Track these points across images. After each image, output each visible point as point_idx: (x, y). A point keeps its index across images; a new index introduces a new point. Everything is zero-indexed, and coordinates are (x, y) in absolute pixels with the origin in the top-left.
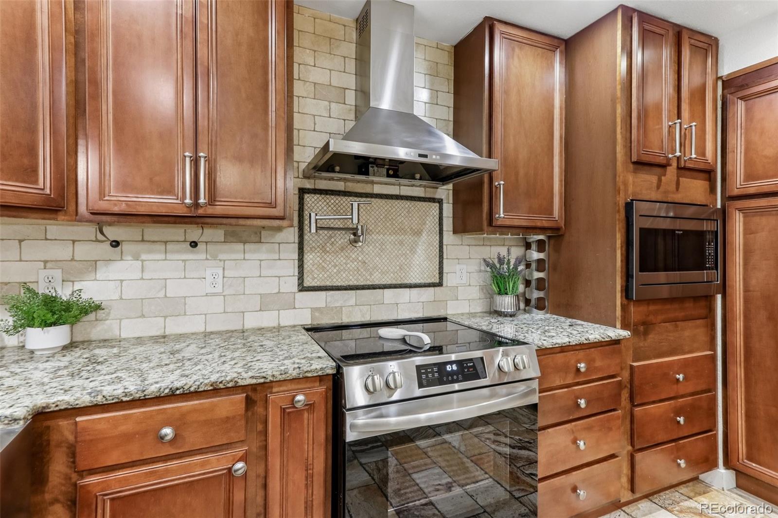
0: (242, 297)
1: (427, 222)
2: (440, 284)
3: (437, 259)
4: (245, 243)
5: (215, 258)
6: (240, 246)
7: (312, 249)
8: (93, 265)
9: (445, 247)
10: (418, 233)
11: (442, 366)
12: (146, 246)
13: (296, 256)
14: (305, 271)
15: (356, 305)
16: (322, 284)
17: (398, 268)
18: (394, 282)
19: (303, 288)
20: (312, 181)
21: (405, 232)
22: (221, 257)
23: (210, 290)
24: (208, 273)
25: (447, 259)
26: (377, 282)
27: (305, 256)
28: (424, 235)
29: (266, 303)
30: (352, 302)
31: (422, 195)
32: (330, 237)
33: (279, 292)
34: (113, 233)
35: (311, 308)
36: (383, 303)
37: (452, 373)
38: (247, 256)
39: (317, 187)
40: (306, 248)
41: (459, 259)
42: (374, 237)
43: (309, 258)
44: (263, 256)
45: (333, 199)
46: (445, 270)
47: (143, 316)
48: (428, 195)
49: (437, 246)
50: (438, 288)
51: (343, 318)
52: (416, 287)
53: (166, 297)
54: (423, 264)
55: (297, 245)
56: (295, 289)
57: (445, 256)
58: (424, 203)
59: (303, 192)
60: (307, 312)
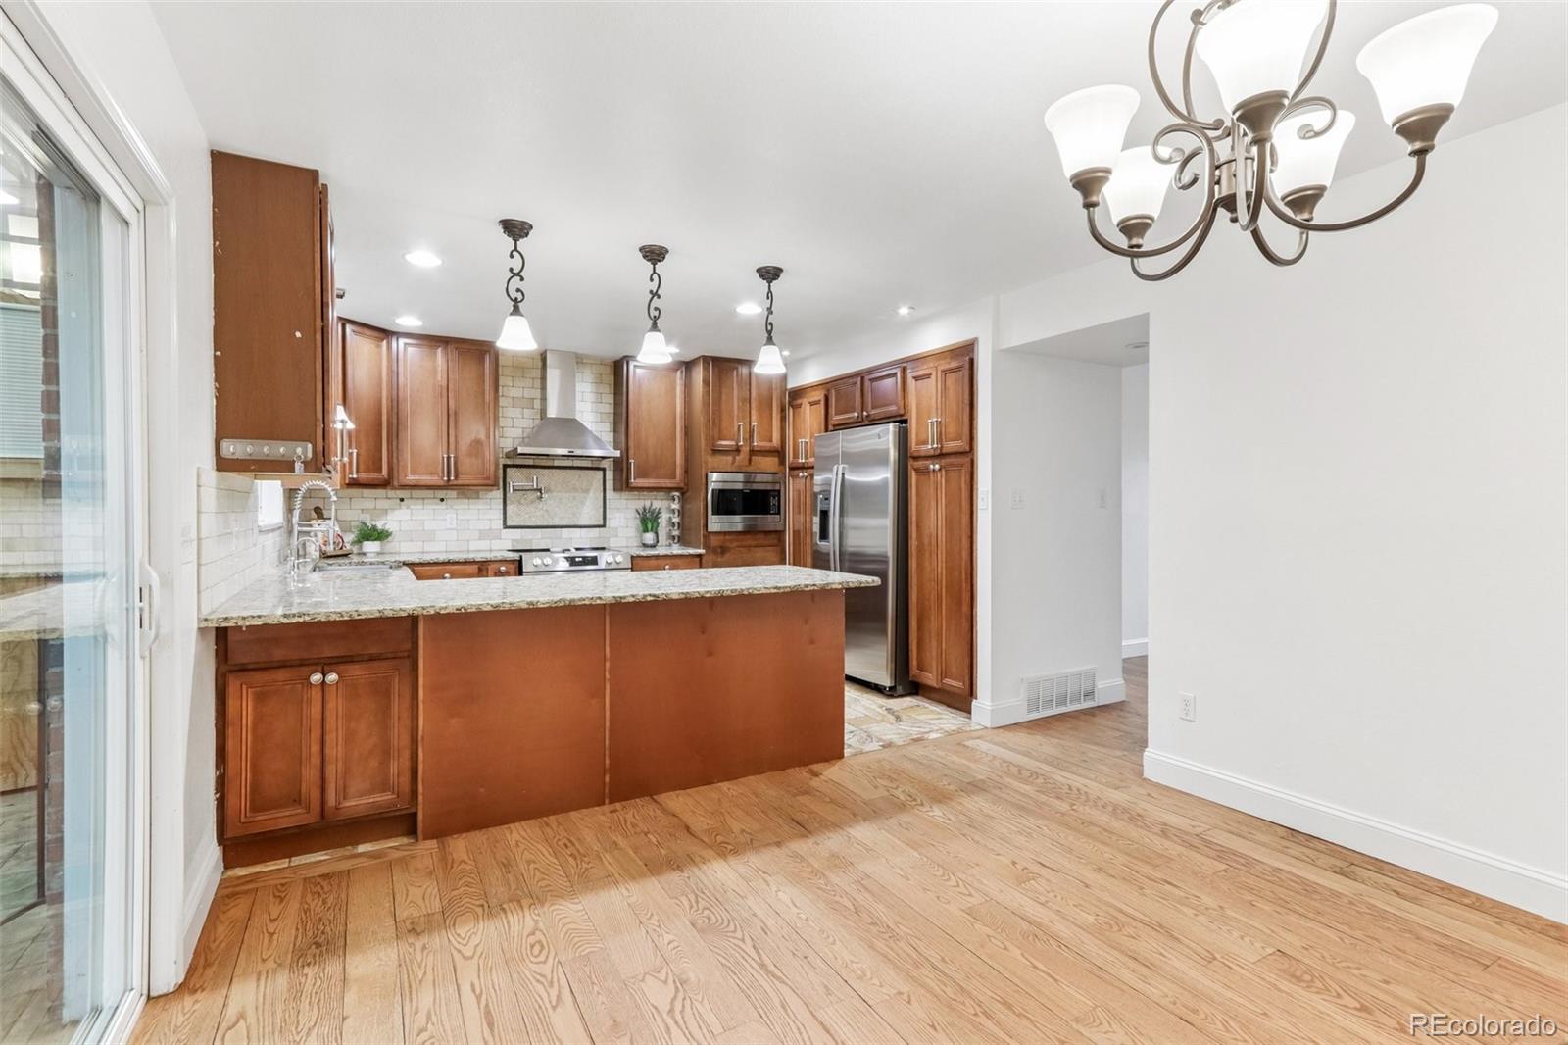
0: (468, 531)
1: (594, 484)
2: (604, 526)
3: (602, 508)
4: (469, 498)
5: (451, 507)
6: (467, 502)
7: (512, 502)
8: (386, 511)
9: (607, 501)
10: (587, 491)
12: (413, 501)
13: (501, 507)
14: (507, 516)
15: (542, 538)
16: (519, 524)
17: (572, 514)
18: (569, 524)
19: (506, 527)
20: (511, 460)
21: (577, 491)
22: (455, 507)
23: (449, 527)
24: (448, 516)
25: (609, 508)
26: (556, 524)
28: (591, 492)
29: (483, 535)
30: (540, 536)
31: (590, 465)
32: (524, 495)
33: (491, 529)
35: (511, 540)
36: (560, 538)
38: (471, 507)
39: (514, 463)
40: (508, 502)
41: (619, 509)
42: (554, 494)
43: (509, 508)
44: (480, 507)
45: (525, 470)
46: (608, 516)
47: (411, 541)
48: (594, 466)
49: (602, 500)
50: (602, 528)
51: (533, 546)
52: (585, 527)
53: (424, 530)
54: (589, 513)
55: (502, 500)
56: (501, 527)
57: (607, 507)
58: (590, 471)
59: (506, 467)
60: (509, 542)
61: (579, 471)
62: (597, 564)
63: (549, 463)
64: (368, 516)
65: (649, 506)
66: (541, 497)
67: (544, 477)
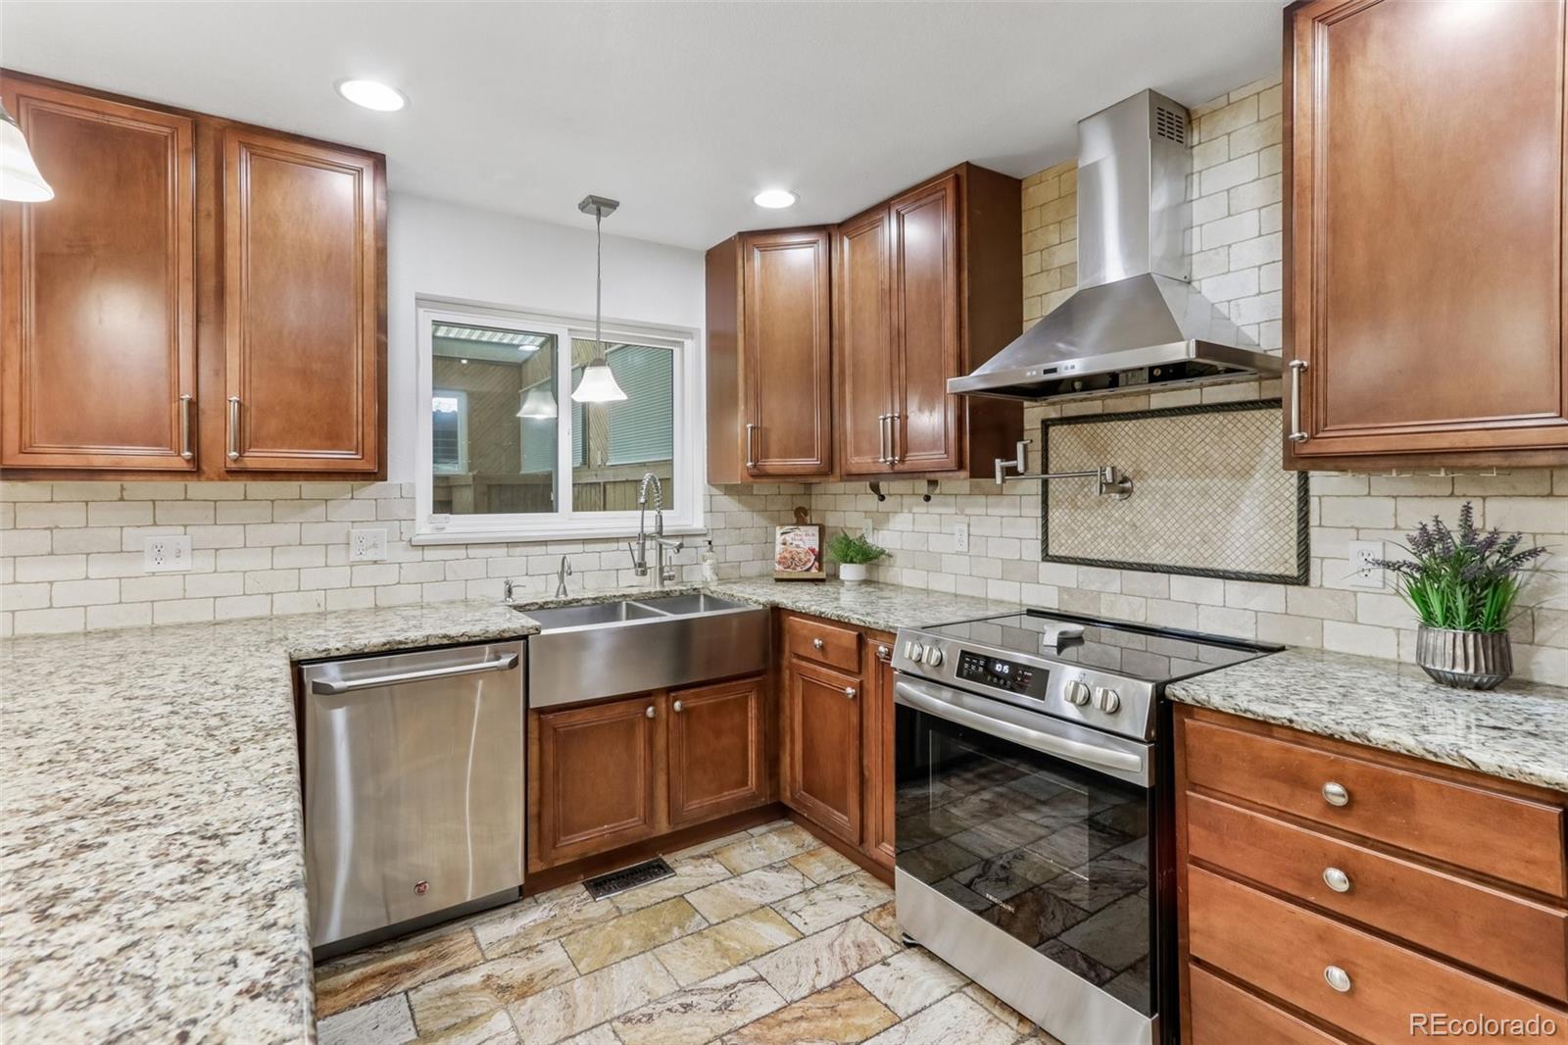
0: (984, 559)
1: (1267, 450)
2: (1302, 579)
3: (1294, 525)
4: (987, 495)
5: (962, 512)
6: (982, 499)
7: (1059, 502)
8: (882, 519)
9: (1314, 502)
10: (1245, 473)
13: (1039, 513)
14: (1050, 534)
15: (1121, 593)
16: (1072, 554)
17: (1198, 539)
18: (1190, 564)
19: (1047, 557)
20: (1058, 407)
21: (1213, 473)
22: (968, 511)
23: (960, 549)
24: (957, 529)
25: (1320, 526)
26: (1157, 561)
27: (1050, 514)
28: (1257, 476)
30: (1116, 587)
31: (1253, 396)
32: (1083, 486)
33: (1020, 559)
35: (1059, 587)
36: (1169, 599)
38: (990, 511)
39: (1064, 415)
40: (1052, 502)
41: (1358, 529)
42: (1152, 483)
43: (1055, 515)
44: (1005, 512)
45: (1088, 429)
46: (1314, 551)
47: (914, 568)
48: (1267, 395)
49: (1294, 499)
50: (1296, 588)
51: (1102, 610)
52: (1237, 576)
53: (928, 551)
54: (1256, 534)
55: (1040, 503)
56: (1039, 556)
57: (1314, 520)
58: (1257, 414)
59: (1046, 424)
60: (1055, 592)
61: (1219, 418)
64: (870, 521)
65: (1452, 523)
66: (1123, 491)
67: (1126, 445)
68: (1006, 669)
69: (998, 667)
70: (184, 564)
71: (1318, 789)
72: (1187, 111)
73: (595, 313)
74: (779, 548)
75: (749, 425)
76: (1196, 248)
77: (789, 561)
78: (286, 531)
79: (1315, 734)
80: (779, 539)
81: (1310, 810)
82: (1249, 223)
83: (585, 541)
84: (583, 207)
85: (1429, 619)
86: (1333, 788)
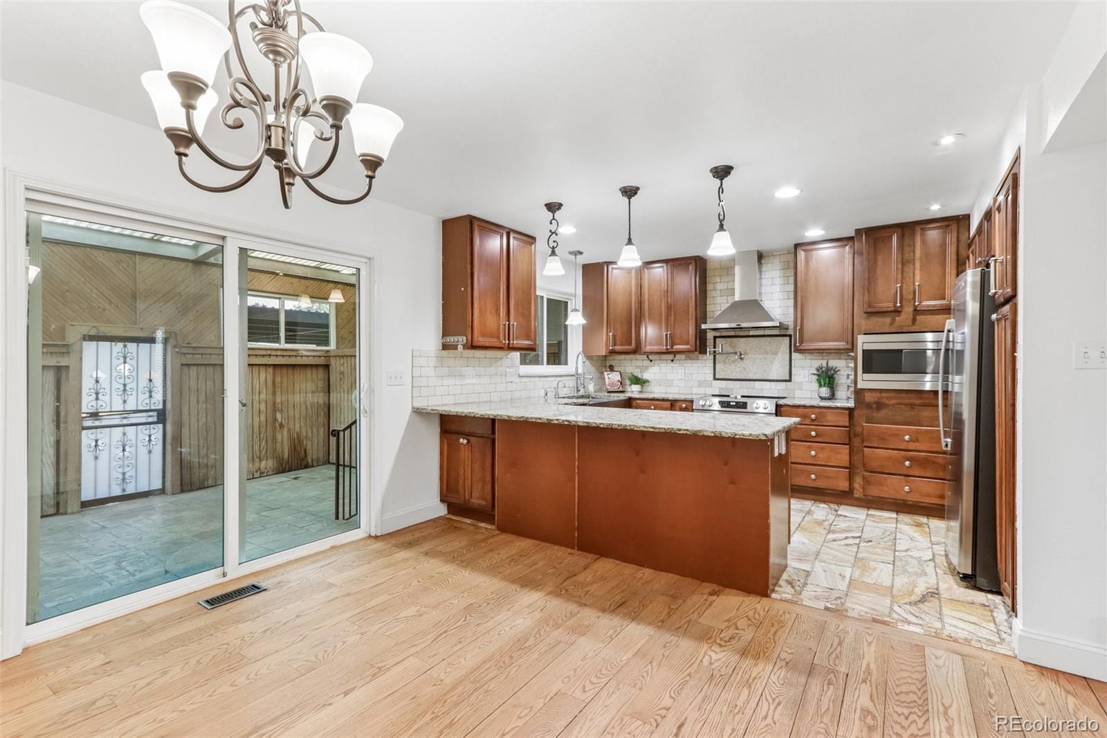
0: (691, 381)
1: (782, 347)
2: (790, 380)
3: (788, 367)
5: (682, 365)
6: (691, 361)
7: (719, 362)
8: (647, 368)
9: (793, 361)
10: (775, 353)
11: (729, 402)
13: (712, 365)
14: (716, 371)
16: (724, 377)
17: (763, 371)
18: (761, 378)
19: (715, 379)
20: (718, 334)
21: (768, 353)
22: (684, 365)
23: (680, 377)
24: (678, 372)
25: (795, 367)
26: (752, 378)
28: (779, 355)
29: (701, 384)
30: (738, 386)
31: (778, 333)
32: (728, 357)
33: (705, 380)
34: (651, 357)
35: (719, 387)
36: (754, 388)
37: (733, 405)
38: (693, 365)
39: (720, 336)
40: (717, 362)
41: (803, 367)
42: (750, 356)
43: (717, 365)
44: (699, 365)
45: (729, 340)
46: (793, 373)
47: (660, 385)
48: (781, 333)
49: (788, 360)
50: (788, 383)
52: (774, 381)
53: (667, 379)
54: (778, 370)
55: (712, 361)
56: (712, 379)
57: (793, 365)
58: (779, 338)
59: (715, 338)
60: (718, 389)
61: (769, 339)
62: (746, 408)
63: (746, 334)
64: (639, 370)
65: (824, 365)
66: (741, 358)
67: (742, 344)
68: (734, 404)
69: (732, 403)
70: (473, 381)
71: (810, 417)
72: (761, 254)
73: (574, 292)
74: (607, 380)
75: (611, 334)
76: (763, 292)
77: (612, 384)
78: (492, 370)
79: (810, 406)
80: (606, 377)
81: (807, 422)
82: (777, 288)
83: (540, 377)
84: (570, 253)
85: (820, 386)
86: (813, 416)
